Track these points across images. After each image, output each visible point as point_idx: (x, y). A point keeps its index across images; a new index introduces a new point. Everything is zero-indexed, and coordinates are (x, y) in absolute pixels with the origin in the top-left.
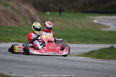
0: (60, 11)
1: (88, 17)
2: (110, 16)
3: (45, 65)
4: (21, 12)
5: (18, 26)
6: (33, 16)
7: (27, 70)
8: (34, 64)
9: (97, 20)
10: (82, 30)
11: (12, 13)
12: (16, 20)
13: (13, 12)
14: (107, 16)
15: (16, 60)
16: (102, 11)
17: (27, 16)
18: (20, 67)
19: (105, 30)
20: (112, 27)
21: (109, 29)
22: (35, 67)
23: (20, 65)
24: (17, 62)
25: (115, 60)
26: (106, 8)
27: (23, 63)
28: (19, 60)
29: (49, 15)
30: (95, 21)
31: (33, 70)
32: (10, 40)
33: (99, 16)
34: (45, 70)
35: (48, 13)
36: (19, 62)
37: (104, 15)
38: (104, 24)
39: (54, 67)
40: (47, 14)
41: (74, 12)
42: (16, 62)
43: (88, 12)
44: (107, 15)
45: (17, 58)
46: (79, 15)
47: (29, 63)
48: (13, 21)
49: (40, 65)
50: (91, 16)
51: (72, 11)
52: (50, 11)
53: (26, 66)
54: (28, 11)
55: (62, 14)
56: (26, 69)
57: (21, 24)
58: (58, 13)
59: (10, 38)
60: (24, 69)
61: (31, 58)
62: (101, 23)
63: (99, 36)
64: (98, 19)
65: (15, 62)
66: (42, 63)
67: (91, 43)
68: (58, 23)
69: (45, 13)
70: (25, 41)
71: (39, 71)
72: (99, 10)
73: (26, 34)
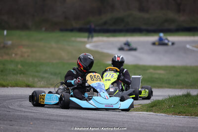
1: (73, 39)
2: (114, 36)
9: (92, 44)
14: (108, 37)
16: (97, 28)
26: (105, 23)
30: (88, 46)
35: (5, 32)
37: (102, 36)
43: (72, 30)
44: (108, 34)
46: (57, 34)
50: (79, 37)
62: (99, 50)
68: (24, 50)
73: (2, 71)
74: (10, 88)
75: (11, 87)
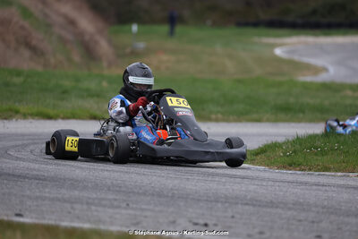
0: (173, 21)
1: (256, 39)
2: (326, 35)
3: (123, 189)
4: (49, 26)
5: (40, 69)
6: (87, 38)
7: (68, 205)
8: (90, 185)
9: (285, 49)
10: (239, 81)
11: (22, 28)
12: (35, 50)
13: (26, 24)
14: (316, 35)
15: (35, 173)
16: (299, 21)
17: (69, 37)
18: (47, 195)
19: (308, 79)
20: (332, 70)
21: (322, 78)
22: (95, 196)
23: (47, 190)
24: (40, 179)
25: (339, 174)
26: (314, 12)
27: (57, 181)
28: (46, 174)
29: (139, 33)
30: (278, 52)
31: (88, 203)
32: (17, 112)
33: (290, 35)
34: (124, 205)
35: (135, 28)
36: (45, 180)
37: (307, 34)
38: (306, 60)
39: (153, 195)
40: (131, 29)
41: (215, 24)
42: (36, 179)
43: (256, 24)
45: (37, 166)
46: (230, 32)
47: (74, 183)
48: (26, 53)
49: (109, 190)
50: (268, 36)
51: (209, 22)
52: (141, 22)
53: (65, 193)
54: (72, 23)
55: (179, 29)
56: (65, 201)
57: (52, 61)
58: (165, 28)
59: (17, 106)
60: (59, 200)
61: (81, 168)
62: (296, 58)
63: (292, 100)
64: (288, 47)
65: (31, 179)
66: (114, 182)
67: (268, 120)
68: (164, 57)
69: (126, 28)
70: (62, 116)
71: (104, 206)
72: (290, 19)
73: (65, 92)
74: (60, 121)
75: (63, 118)
